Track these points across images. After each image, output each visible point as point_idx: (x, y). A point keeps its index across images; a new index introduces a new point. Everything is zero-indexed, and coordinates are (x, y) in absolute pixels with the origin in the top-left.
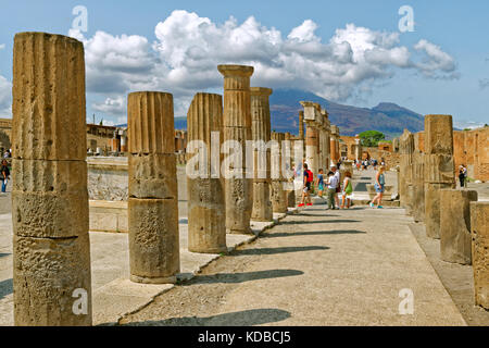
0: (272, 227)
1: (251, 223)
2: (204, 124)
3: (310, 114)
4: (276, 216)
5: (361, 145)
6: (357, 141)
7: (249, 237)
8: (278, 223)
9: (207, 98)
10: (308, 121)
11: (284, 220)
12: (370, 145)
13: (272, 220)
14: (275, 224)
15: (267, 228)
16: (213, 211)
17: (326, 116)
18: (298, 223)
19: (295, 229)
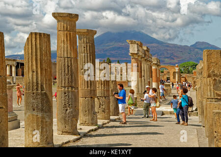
0: (96, 130)
1: (79, 127)
2: (36, 55)
3: (133, 49)
4: (100, 122)
5: (181, 72)
6: (177, 69)
7: (75, 137)
8: (102, 127)
9: (38, 36)
10: (133, 54)
11: (107, 125)
12: (189, 72)
13: (96, 125)
14: (99, 128)
15: (92, 130)
16: (43, 118)
17: (148, 50)
18: (116, 127)
19: (113, 131)
